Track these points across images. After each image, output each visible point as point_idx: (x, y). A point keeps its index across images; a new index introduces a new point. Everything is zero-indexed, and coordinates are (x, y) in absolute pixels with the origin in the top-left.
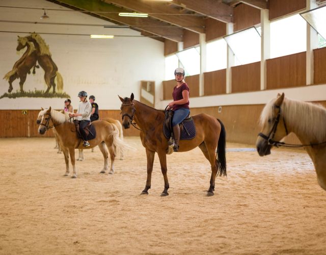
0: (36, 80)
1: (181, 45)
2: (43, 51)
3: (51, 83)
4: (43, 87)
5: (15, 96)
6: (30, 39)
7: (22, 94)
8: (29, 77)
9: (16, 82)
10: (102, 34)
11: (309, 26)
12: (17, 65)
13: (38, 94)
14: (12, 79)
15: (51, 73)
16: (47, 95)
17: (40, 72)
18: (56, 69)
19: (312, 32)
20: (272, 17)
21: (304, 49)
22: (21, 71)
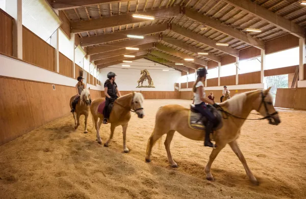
0: (146, 83)
1: (188, 73)
2: (148, 74)
3: (150, 84)
4: (148, 85)
5: (140, 87)
6: (144, 71)
7: (142, 87)
8: (144, 82)
9: (140, 83)
10: (166, 69)
11: (237, 67)
12: (141, 78)
13: (146, 87)
14: (139, 82)
15: (150, 81)
16: (149, 87)
17: (147, 80)
18: (151, 79)
19: (238, 69)
20: (222, 65)
21: (235, 74)
22: (142, 80)
